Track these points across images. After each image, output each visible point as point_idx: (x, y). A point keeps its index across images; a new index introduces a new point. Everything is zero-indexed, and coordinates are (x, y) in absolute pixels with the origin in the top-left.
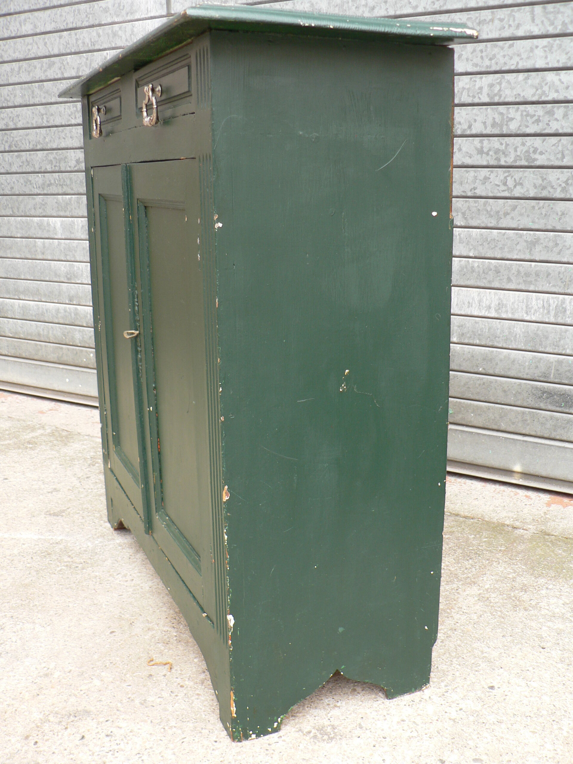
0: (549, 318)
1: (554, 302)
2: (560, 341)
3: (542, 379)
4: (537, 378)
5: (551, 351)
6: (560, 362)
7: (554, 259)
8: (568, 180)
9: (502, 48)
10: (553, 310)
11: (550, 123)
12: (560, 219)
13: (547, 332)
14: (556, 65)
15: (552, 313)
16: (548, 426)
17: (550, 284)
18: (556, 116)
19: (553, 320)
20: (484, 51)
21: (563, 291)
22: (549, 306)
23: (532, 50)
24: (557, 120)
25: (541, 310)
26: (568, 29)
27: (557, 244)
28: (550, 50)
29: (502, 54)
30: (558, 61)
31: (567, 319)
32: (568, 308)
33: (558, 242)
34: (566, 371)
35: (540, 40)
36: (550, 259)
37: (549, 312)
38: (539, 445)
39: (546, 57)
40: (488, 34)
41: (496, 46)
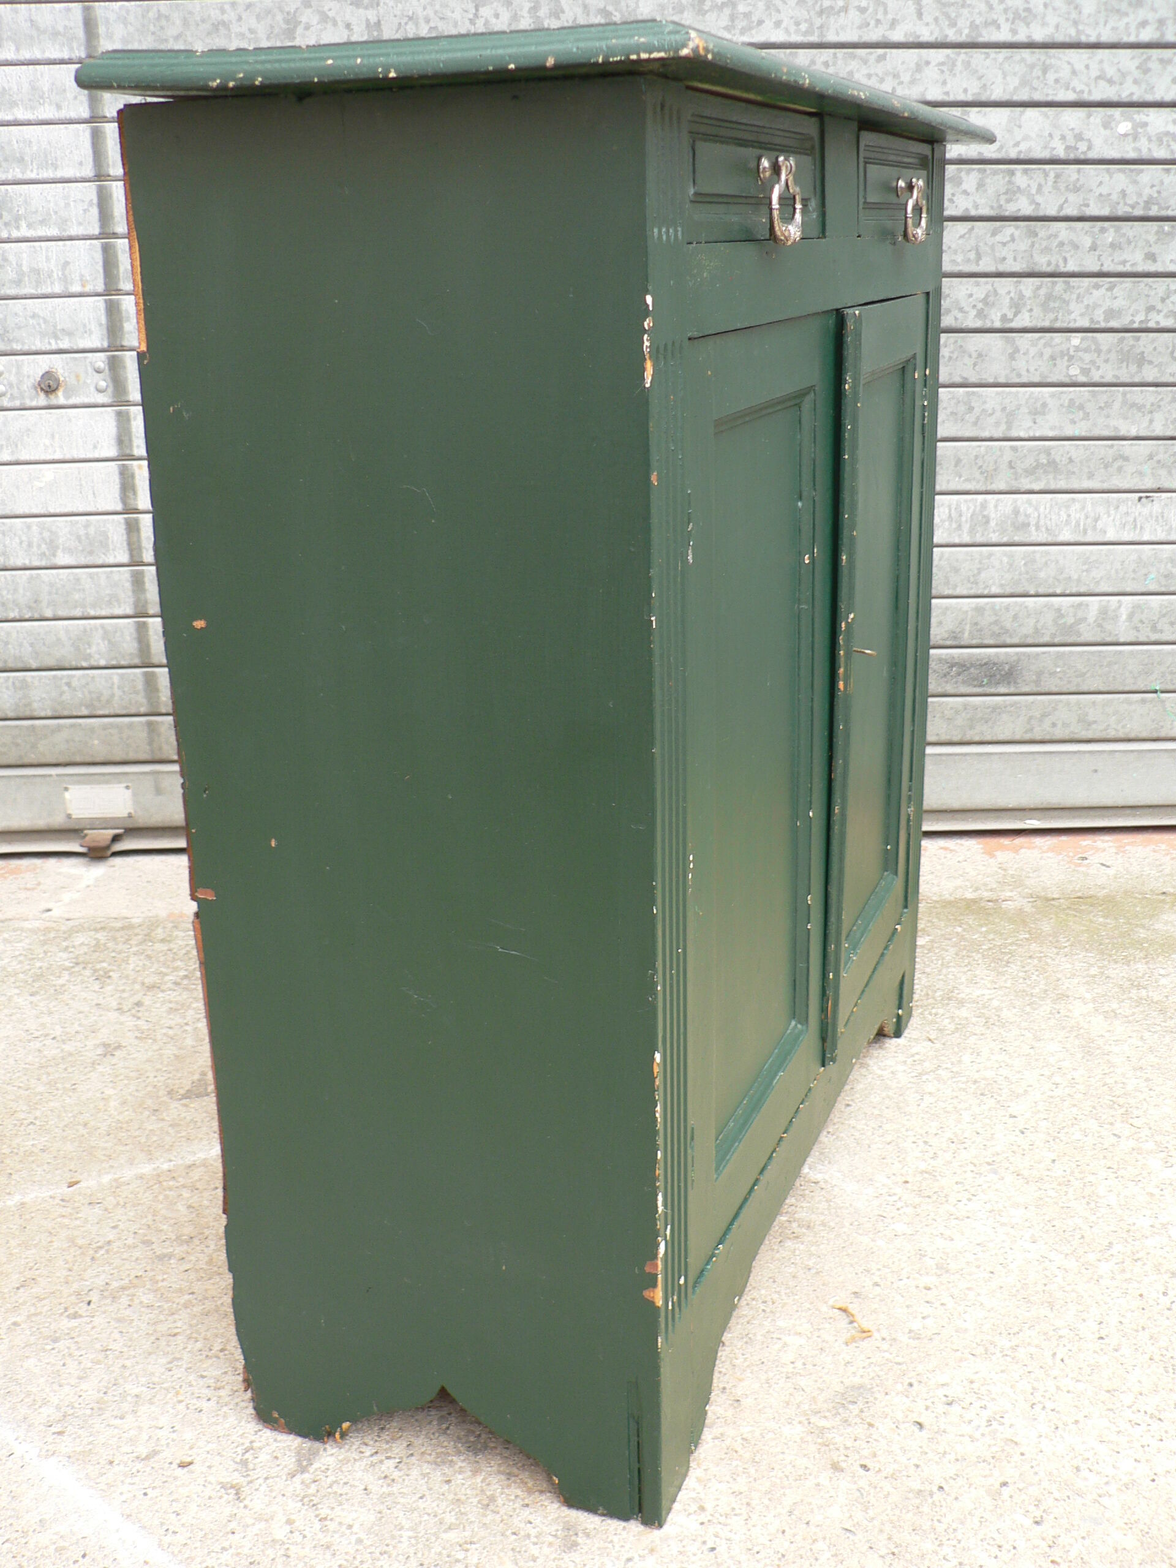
0: (959, 536)
1: (968, 509)
2: (979, 573)
3: (949, 643)
4: (941, 643)
5: (965, 593)
6: (979, 610)
7: (967, 434)
8: (987, 296)
9: (865, 62)
10: (966, 521)
11: (955, 198)
12: (975, 365)
13: (957, 560)
14: (961, 97)
15: (966, 527)
16: (959, 721)
17: (960, 477)
18: (964, 186)
19: (967, 539)
20: (830, 63)
21: (983, 488)
22: (961, 515)
23: (919, 68)
24: (965, 192)
25: (947, 523)
26: (981, 36)
27: (971, 409)
28: (951, 71)
29: (864, 71)
30: (965, 91)
31: (992, 535)
32: (993, 515)
33: (973, 404)
34: (991, 624)
35: (932, 52)
36: (960, 434)
37: (959, 527)
38: (944, 758)
39: (944, 83)
40: (838, 34)
41: (854, 57)
